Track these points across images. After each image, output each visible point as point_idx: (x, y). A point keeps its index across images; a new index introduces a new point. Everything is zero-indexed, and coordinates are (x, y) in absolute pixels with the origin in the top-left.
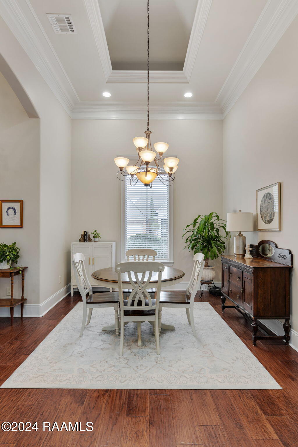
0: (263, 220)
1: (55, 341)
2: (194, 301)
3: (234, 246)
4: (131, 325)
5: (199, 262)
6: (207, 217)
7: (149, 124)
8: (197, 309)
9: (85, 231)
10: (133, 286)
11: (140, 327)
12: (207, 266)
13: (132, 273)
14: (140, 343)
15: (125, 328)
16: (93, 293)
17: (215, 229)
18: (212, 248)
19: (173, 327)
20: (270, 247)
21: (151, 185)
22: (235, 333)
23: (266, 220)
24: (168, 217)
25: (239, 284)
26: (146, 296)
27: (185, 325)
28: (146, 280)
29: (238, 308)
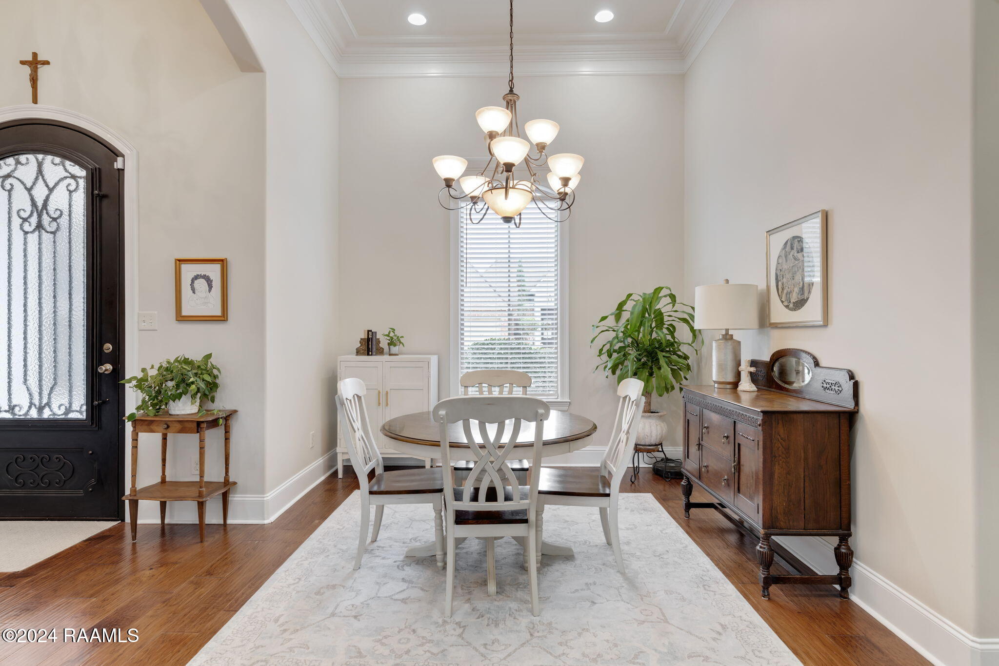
0: (782, 302)
1: (297, 580)
2: (620, 492)
3: (712, 362)
4: (473, 546)
5: (632, 400)
6: (647, 296)
7: (513, 77)
8: (626, 509)
9: (369, 331)
10: (477, 454)
11: (493, 550)
12: (649, 410)
13: (474, 424)
14: (492, 588)
15: (458, 551)
16: (385, 471)
17: (665, 326)
18: (660, 368)
19: (570, 550)
20: (798, 363)
21: (517, 221)
22: (716, 568)
23: (790, 302)
24: (556, 305)
25: (727, 452)
26: (507, 479)
27: (597, 546)
28: (506, 439)
29: (723, 507)
